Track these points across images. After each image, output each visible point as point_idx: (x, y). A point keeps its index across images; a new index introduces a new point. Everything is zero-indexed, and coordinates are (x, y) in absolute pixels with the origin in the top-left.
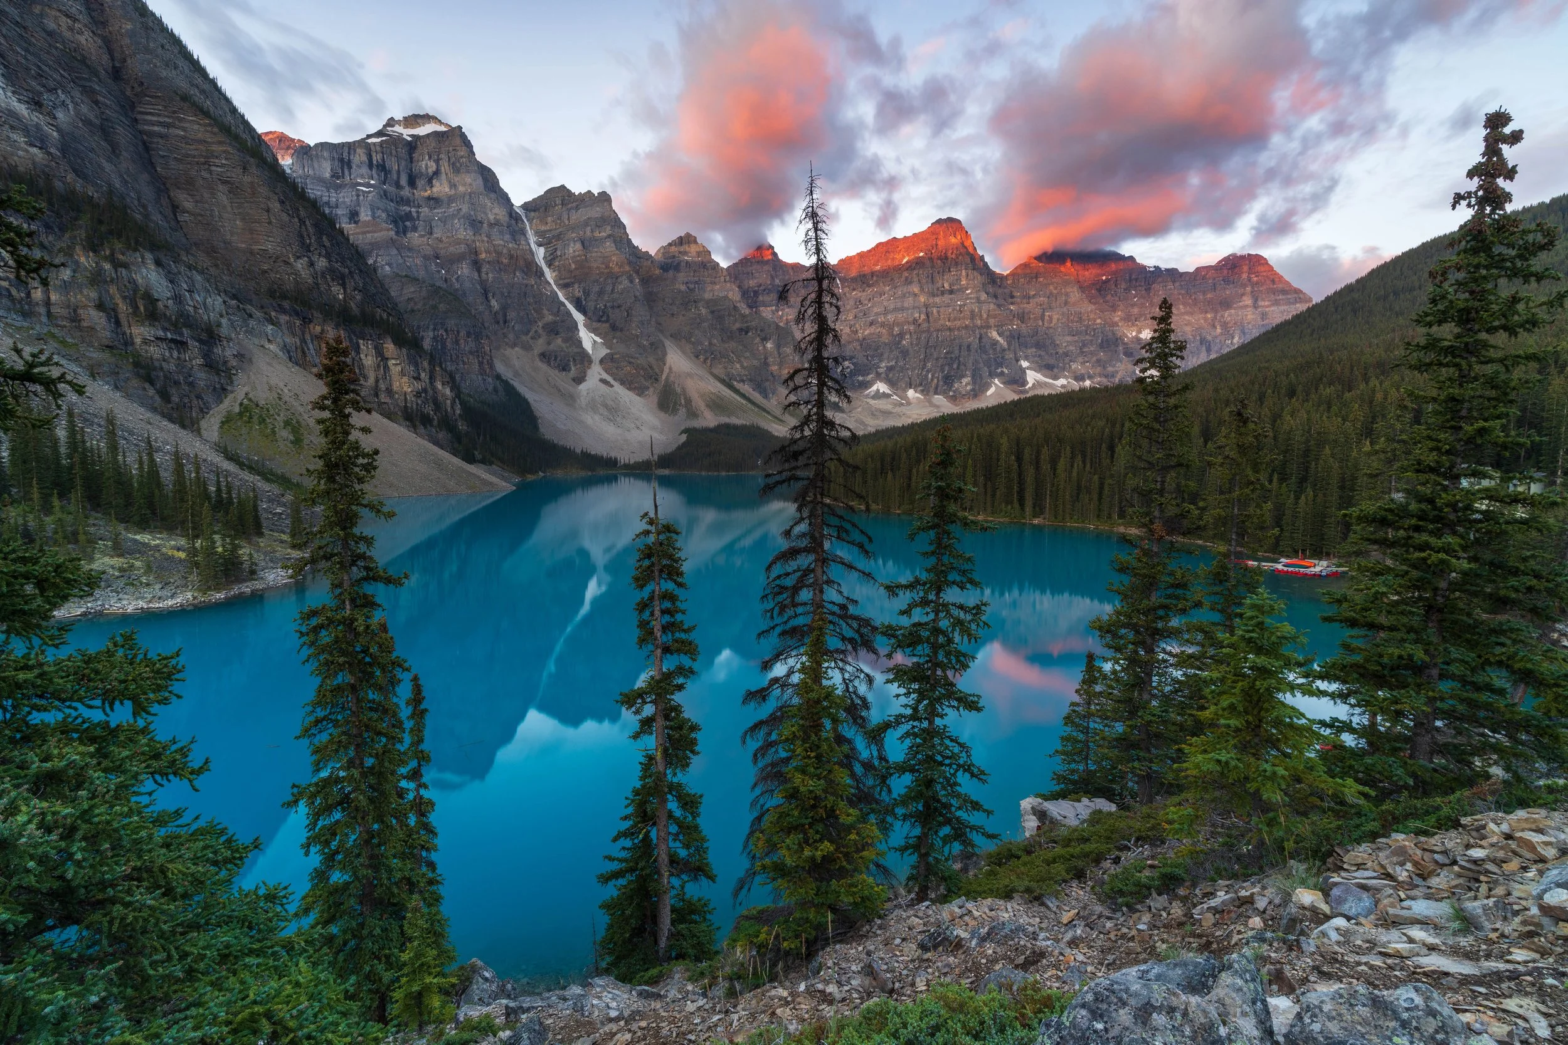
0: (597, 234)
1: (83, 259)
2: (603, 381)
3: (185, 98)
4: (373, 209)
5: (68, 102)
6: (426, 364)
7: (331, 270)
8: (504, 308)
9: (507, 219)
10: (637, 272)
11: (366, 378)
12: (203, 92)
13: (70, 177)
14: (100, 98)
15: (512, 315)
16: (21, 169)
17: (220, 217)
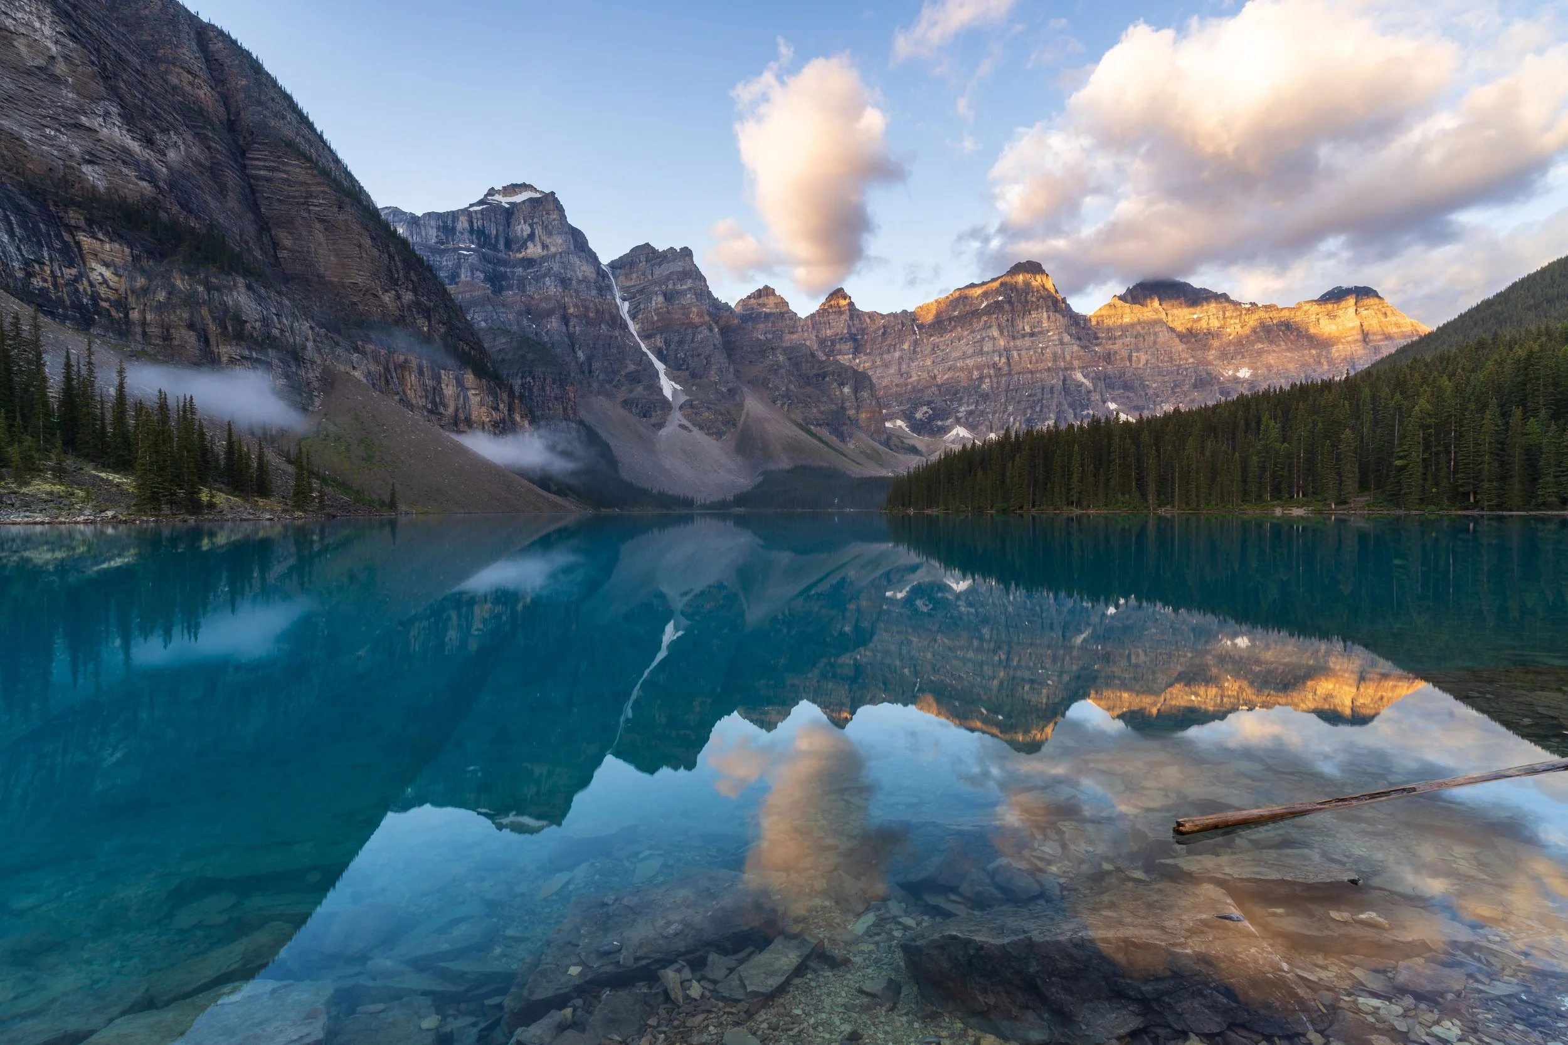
0: (679, 287)
1: (178, 282)
2: (682, 427)
3: (289, 144)
4: (473, 269)
5: (180, 143)
6: (505, 396)
7: (418, 304)
8: (590, 359)
9: (594, 276)
10: (717, 323)
11: (446, 406)
12: (308, 141)
13: (176, 208)
14: (213, 144)
15: (596, 365)
16: (130, 201)
17: (316, 253)
